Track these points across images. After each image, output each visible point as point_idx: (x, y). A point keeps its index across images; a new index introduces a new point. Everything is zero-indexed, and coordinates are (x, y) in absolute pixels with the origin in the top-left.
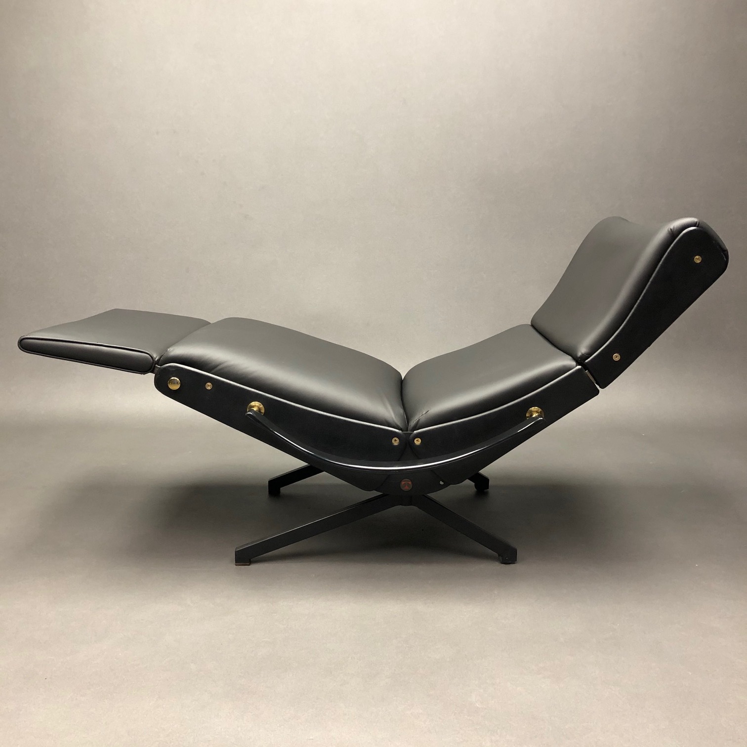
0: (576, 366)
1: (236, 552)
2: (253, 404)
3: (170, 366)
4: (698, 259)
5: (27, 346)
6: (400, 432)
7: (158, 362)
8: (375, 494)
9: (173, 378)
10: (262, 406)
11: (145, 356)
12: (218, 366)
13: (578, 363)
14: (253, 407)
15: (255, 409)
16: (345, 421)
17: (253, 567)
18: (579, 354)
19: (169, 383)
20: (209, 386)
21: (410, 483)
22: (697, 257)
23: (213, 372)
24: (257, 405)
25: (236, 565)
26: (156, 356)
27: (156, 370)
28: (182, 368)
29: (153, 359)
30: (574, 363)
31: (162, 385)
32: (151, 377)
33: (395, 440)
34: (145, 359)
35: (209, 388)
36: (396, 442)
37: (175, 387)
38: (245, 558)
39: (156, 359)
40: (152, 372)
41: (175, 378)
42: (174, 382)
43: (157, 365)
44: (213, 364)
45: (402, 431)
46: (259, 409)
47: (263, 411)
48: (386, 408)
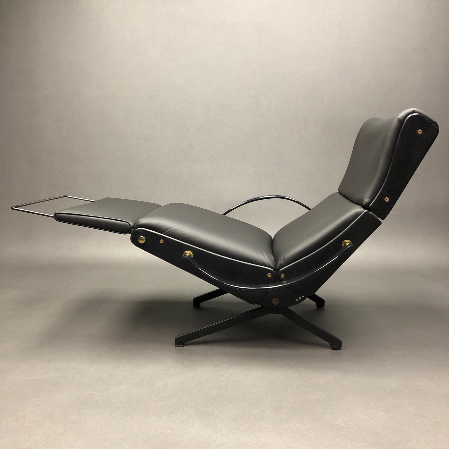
0: (364, 211)
1: (176, 339)
2: (187, 252)
3: (140, 230)
4: (420, 132)
5: (59, 218)
6: (272, 269)
7: (133, 227)
8: (257, 306)
9: (141, 237)
10: (192, 253)
11: (126, 224)
12: (167, 229)
13: (365, 209)
14: (187, 253)
15: (188, 255)
16: (240, 262)
17: (186, 348)
18: (365, 203)
19: (139, 239)
20: (162, 241)
21: (278, 300)
22: (420, 130)
23: (164, 233)
24: (189, 252)
25: (175, 346)
26: (132, 224)
27: (132, 232)
28: (146, 231)
29: (130, 226)
30: (362, 209)
31: (135, 241)
32: (129, 236)
33: (269, 275)
34: (125, 226)
35: (162, 242)
36: (269, 276)
37: (142, 242)
38: (181, 342)
39: (132, 226)
40: (130, 233)
41: (142, 237)
42: (142, 239)
43: (132, 229)
44: (164, 229)
45: (273, 269)
46: (190, 255)
47: (192, 256)
48: (264, 256)
